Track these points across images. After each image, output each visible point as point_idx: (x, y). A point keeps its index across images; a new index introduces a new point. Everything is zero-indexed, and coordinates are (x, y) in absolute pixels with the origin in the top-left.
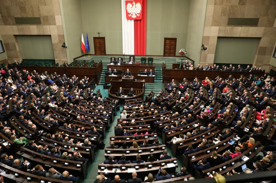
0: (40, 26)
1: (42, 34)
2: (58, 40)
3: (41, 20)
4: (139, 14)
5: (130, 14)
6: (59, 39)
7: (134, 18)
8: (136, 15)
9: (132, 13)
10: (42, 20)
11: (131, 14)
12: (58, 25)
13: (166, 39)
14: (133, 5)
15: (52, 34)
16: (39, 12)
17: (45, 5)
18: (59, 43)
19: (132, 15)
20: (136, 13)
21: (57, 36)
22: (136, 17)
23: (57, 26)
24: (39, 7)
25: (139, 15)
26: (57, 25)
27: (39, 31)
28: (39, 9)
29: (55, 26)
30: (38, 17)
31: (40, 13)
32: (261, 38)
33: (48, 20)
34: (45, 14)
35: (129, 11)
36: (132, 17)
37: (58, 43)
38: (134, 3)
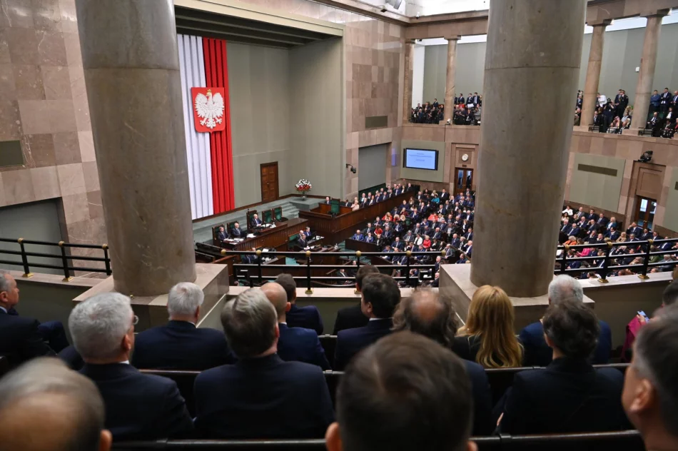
0: (21, 173)
1: (26, 199)
2: (87, 209)
3: (23, 149)
4: (220, 117)
5: (202, 119)
6: (90, 207)
7: (212, 127)
8: (215, 120)
9: (207, 117)
10: (27, 150)
11: (205, 119)
12: (87, 161)
13: (263, 166)
14: (208, 97)
15: (64, 195)
16: (18, 122)
17: (44, 97)
18: (92, 218)
19: (207, 120)
20: (215, 116)
21: (86, 196)
22: (215, 125)
23: (86, 163)
24: (15, 104)
25: (219, 121)
26: (83, 161)
27: (14, 192)
28: (18, 113)
29: (79, 165)
30: (12, 139)
31: (21, 125)
32: (390, 143)
33: (51, 147)
34: (43, 128)
35: (201, 113)
36: (208, 126)
37: (85, 222)
38: (209, 94)
